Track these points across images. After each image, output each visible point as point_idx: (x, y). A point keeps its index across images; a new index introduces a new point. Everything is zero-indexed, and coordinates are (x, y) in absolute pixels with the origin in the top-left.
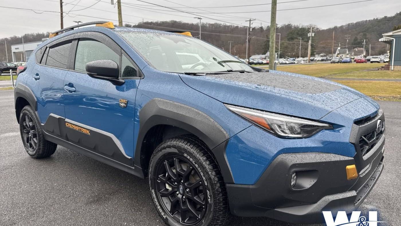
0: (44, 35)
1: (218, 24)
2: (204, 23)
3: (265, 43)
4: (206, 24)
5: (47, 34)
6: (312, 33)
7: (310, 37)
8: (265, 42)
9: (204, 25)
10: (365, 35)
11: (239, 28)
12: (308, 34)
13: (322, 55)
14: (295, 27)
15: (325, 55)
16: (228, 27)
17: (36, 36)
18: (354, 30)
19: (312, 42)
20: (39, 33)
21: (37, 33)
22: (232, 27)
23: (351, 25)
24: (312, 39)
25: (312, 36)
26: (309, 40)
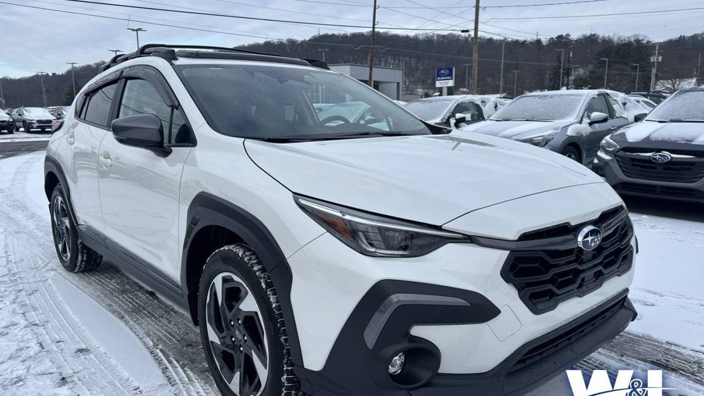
3: (555, 70)
6: (658, 56)
7: (654, 63)
12: (652, 58)
19: (657, 71)
24: (657, 66)
25: (657, 62)
26: (653, 69)
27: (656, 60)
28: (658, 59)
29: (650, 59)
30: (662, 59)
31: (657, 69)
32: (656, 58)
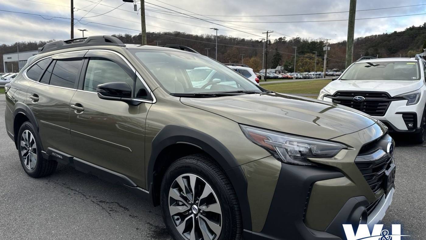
0: (37, 44)
1: (224, 36)
2: (209, 35)
3: (275, 57)
4: (211, 36)
5: (40, 43)
6: (328, 47)
7: (325, 51)
8: (275, 55)
9: (209, 37)
10: (377, 50)
11: (246, 40)
13: (335, 69)
14: (304, 41)
15: (338, 69)
16: (235, 39)
17: (28, 45)
18: (364, 45)
19: (327, 56)
20: (32, 42)
21: (29, 42)
22: (238, 39)
23: (360, 39)
24: (327, 53)
25: (327, 50)
26: (325, 55)
27: (326, 49)
28: (327, 49)
29: (323, 49)
30: (330, 48)
31: (327, 55)
32: (326, 48)
